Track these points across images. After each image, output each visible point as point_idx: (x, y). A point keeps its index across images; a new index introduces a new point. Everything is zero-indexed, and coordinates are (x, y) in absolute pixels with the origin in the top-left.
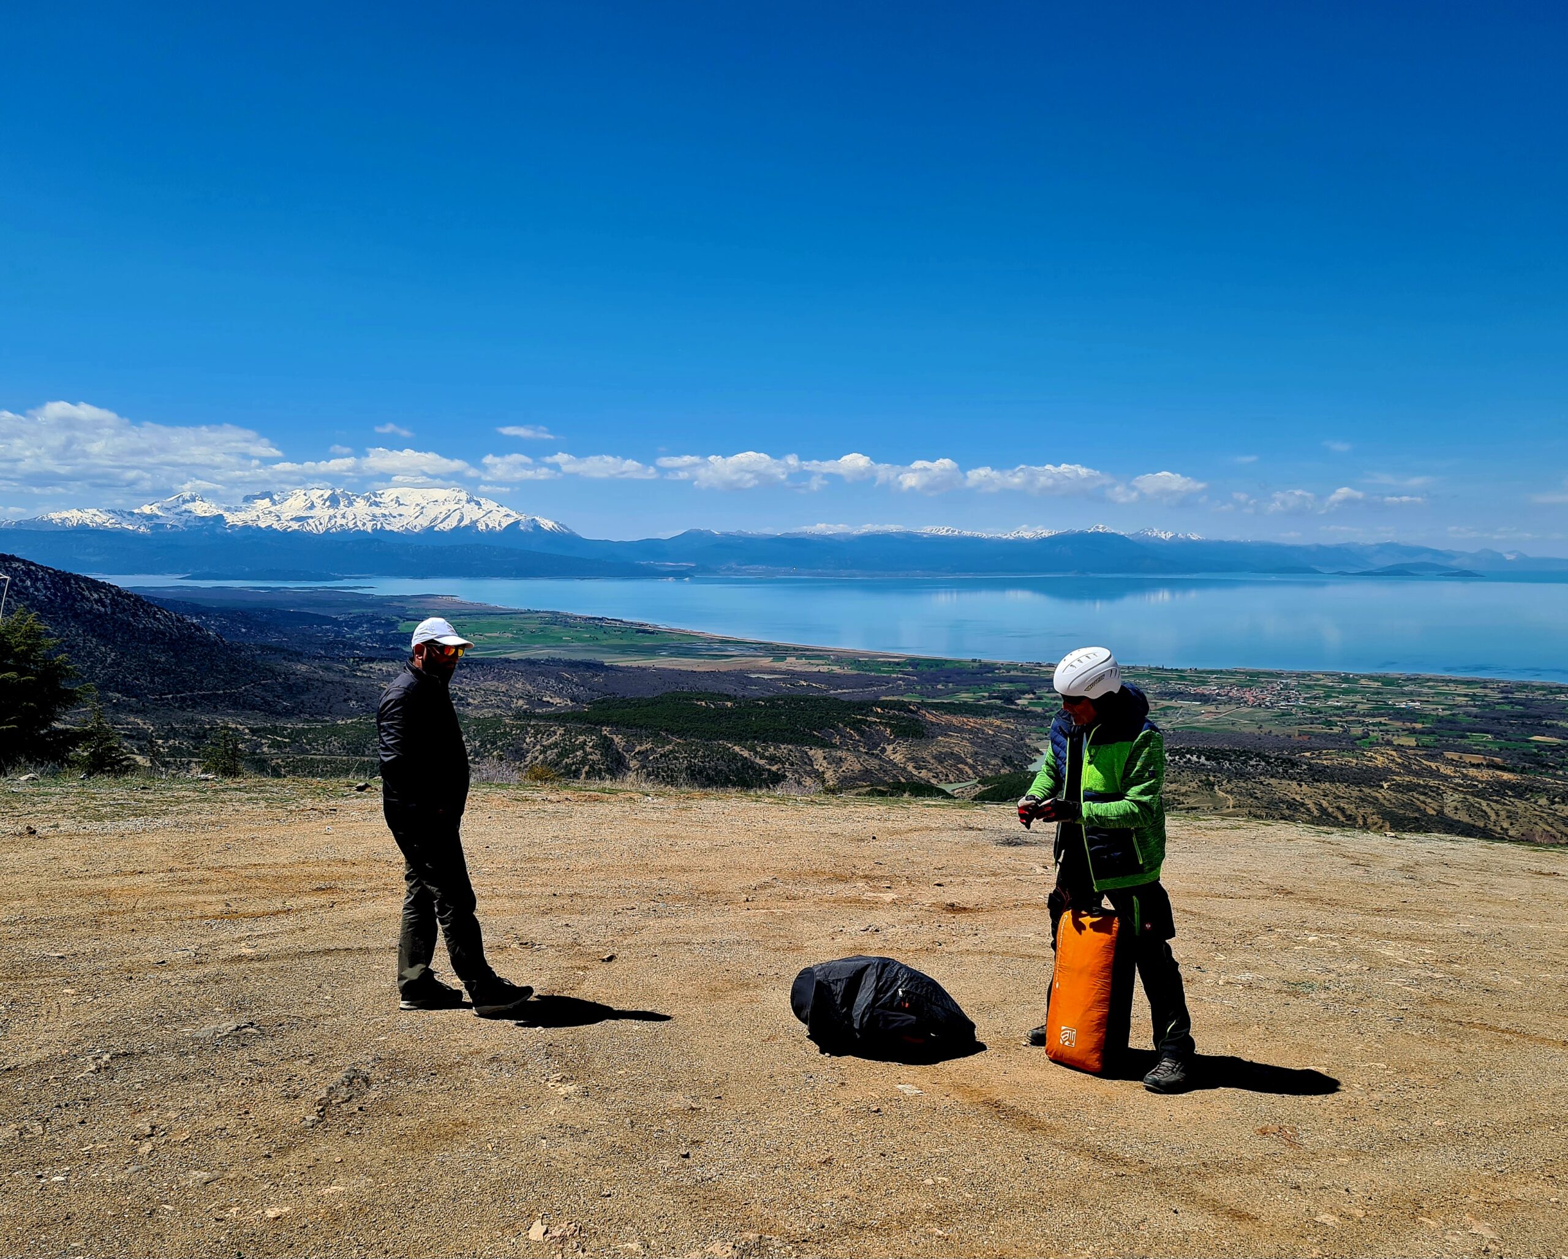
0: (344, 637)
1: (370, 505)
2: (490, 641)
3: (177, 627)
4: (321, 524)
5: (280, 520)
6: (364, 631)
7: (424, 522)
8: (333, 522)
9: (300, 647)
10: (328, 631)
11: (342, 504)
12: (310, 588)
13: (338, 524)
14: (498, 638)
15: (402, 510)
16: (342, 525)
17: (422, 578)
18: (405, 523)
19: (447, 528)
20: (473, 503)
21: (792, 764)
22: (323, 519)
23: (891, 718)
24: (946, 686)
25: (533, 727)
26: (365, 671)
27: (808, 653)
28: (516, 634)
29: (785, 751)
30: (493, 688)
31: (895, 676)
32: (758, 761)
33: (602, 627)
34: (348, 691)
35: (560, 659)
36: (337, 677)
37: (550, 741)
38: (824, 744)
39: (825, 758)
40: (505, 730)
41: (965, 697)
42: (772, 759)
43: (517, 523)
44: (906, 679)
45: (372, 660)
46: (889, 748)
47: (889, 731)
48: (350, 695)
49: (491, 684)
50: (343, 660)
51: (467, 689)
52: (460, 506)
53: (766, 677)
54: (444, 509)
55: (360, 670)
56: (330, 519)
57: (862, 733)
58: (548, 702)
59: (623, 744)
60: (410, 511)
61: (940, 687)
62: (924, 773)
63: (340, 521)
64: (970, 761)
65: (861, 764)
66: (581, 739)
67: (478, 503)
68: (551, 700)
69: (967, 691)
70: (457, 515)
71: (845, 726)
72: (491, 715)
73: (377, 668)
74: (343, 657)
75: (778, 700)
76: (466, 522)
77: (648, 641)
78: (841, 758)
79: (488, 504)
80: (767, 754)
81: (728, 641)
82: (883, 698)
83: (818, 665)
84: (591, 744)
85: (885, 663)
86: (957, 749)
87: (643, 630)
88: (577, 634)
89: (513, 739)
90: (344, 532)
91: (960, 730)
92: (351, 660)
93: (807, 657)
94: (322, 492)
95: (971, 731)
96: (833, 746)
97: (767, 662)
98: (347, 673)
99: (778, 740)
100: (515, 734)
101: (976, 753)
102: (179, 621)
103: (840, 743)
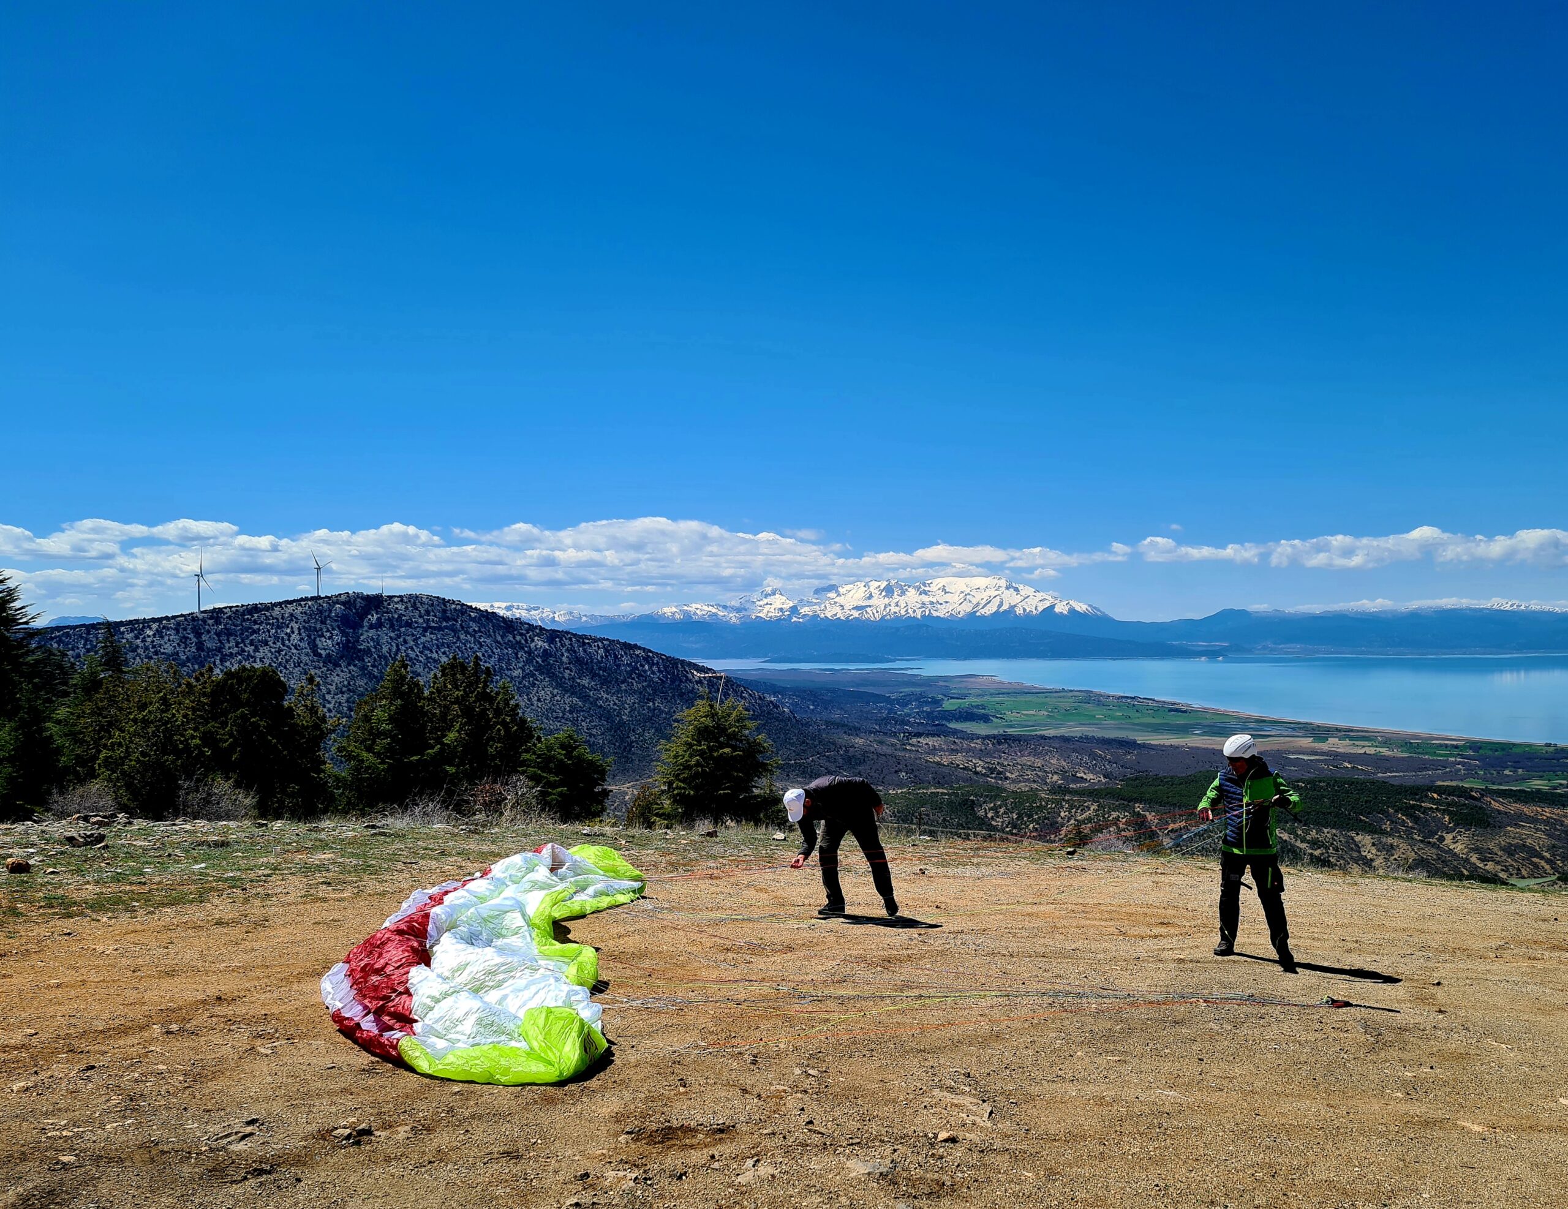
0: (896, 713)
1: (920, 594)
2: (1027, 718)
3: (759, 704)
4: (877, 612)
5: (843, 609)
6: (913, 709)
7: (967, 608)
8: (888, 610)
9: (858, 723)
10: (882, 708)
11: (896, 593)
12: (867, 669)
13: (892, 612)
14: (1034, 715)
15: (948, 597)
16: (895, 613)
17: (965, 659)
18: (950, 610)
19: (988, 613)
20: (1012, 590)
21: (1336, 849)
22: (879, 607)
23: (1449, 804)
24: (1514, 772)
25: (1067, 801)
26: (913, 745)
27: (1352, 734)
28: (1052, 712)
29: (1328, 835)
30: (1029, 763)
31: (1453, 759)
32: (1298, 844)
33: (1134, 705)
34: (899, 763)
35: (1093, 737)
36: (889, 751)
37: (1084, 816)
38: (1371, 830)
39: (1374, 845)
40: (1041, 804)
41: (1538, 784)
42: (1315, 844)
43: (1053, 607)
44: (1466, 763)
45: (919, 735)
46: (1449, 837)
47: (1447, 818)
48: (901, 767)
49: (1027, 760)
50: (894, 734)
51: (1005, 763)
52: (1000, 593)
53: (1306, 758)
54: (985, 596)
55: (910, 744)
56: (885, 607)
57: (1416, 820)
58: (1082, 778)
59: (1156, 821)
60: (954, 599)
61: (1507, 772)
62: (1490, 866)
63: (894, 609)
64: (1547, 855)
65: (1416, 853)
66: (1115, 814)
67: (1016, 590)
68: (1085, 777)
69: (1541, 778)
70: (997, 601)
71: (1396, 811)
72: (1027, 789)
73: (924, 742)
74: (895, 732)
75: (1320, 782)
76: (1005, 607)
77: (1181, 720)
78: (1392, 845)
79: (1026, 590)
80: (1308, 837)
81: (1264, 721)
82: (1440, 783)
83: (1364, 747)
84: (1124, 820)
85: (1441, 745)
86: (1529, 841)
87: (1175, 709)
88: (1110, 712)
89: (1049, 813)
90: (898, 618)
91: (1533, 820)
92: (902, 735)
93: (1351, 738)
94: (879, 583)
95: (1546, 822)
96: (1383, 832)
97: (1306, 742)
98: (898, 746)
99: (1320, 824)
100: (1051, 808)
101: (1554, 846)
102: (760, 698)
103: (1391, 829)
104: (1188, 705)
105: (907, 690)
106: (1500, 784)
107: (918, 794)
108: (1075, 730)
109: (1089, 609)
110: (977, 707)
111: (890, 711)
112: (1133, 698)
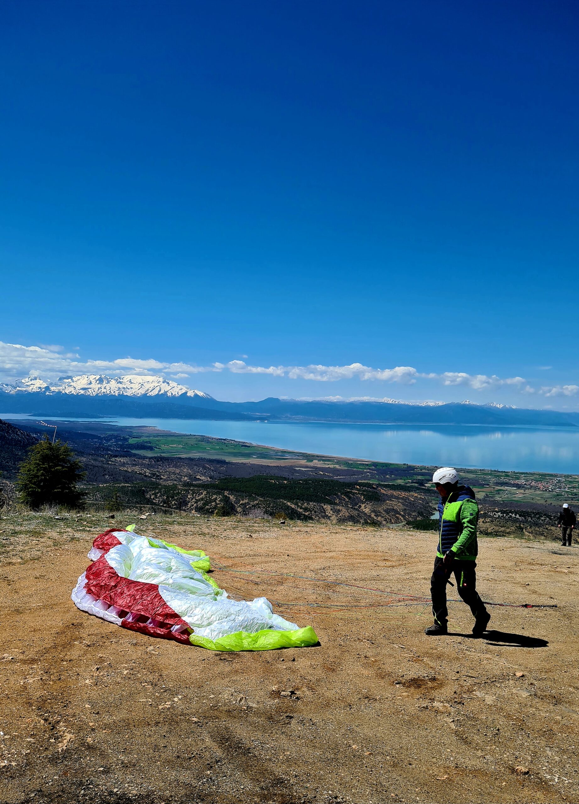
0: (103, 445)
1: (118, 383)
2: (173, 449)
3: (27, 438)
4: (94, 391)
5: (75, 389)
6: (113, 443)
7: (142, 391)
8: (100, 390)
9: (83, 449)
10: (96, 442)
11: (104, 382)
12: (88, 422)
13: (102, 392)
14: (176, 447)
15: (132, 385)
16: (104, 392)
17: (141, 418)
18: (133, 392)
19: (153, 394)
20: (166, 383)
21: (315, 512)
22: (95, 389)
23: (364, 491)
24: (391, 476)
25: (192, 490)
26: (113, 462)
27: (324, 458)
28: (184, 446)
29: (312, 505)
30: (173, 471)
31: (366, 470)
32: (299, 510)
33: (225, 443)
34: (105, 471)
35: (205, 458)
36: (100, 465)
37: (200, 497)
38: (331, 503)
39: (331, 510)
40: (178, 492)
41: (400, 482)
42: (306, 509)
43: (186, 393)
44: (371, 472)
45: (116, 456)
46: (363, 506)
47: (362, 497)
48: (106, 472)
49: (172, 469)
50: (103, 456)
51: (161, 471)
52: (159, 384)
53: (303, 469)
54: (152, 386)
55: (111, 461)
56: (99, 389)
57: (350, 498)
58: (199, 478)
59: (234, 500)
60: (136, 386)
61: (388, 476)
62: (379, 519)
63: (103, 390)
64: (402, 513)
65: (349, 513)
66: (215, 496)
67: (168, 383)
68: (200, 478)
69: (401, 479)
70: (158, 389)
71: (342, 494)
72: (171, 484)
73: (119, 460)
74: (103, 455)
75: (309, 481)
76: (162, 392)
77: (247, 451)
78: (339, 510)
79: (173, 384)
80: (303, 507)
81: (285, 452)
82: (360, 481)
83: (328, 464)
84: (219, 499)
85: (361, 464)
86: (395, 507)
87: (244, 445)
88: (213, 446)
89: (182, 496)
90: (105, 395)
91: (397, 498)
92: (107, 456)
93: (323, 460)
94: (95, 376)
95: (402, 499)
96: (335, 504)
97: (303, 462)
98: (105, 462)
99: (309, 500)
100: (183, 494)
101: (405, 509)
102: (28, 435)
103: (339, 502)
104: (251, 444)
105: (109, 433)
106: (385, 482)
107: (115, 486)
108: (196, 455)
109: (204, 395)
110: (147, 442)
111: (100, 443)
112: (224, 439)
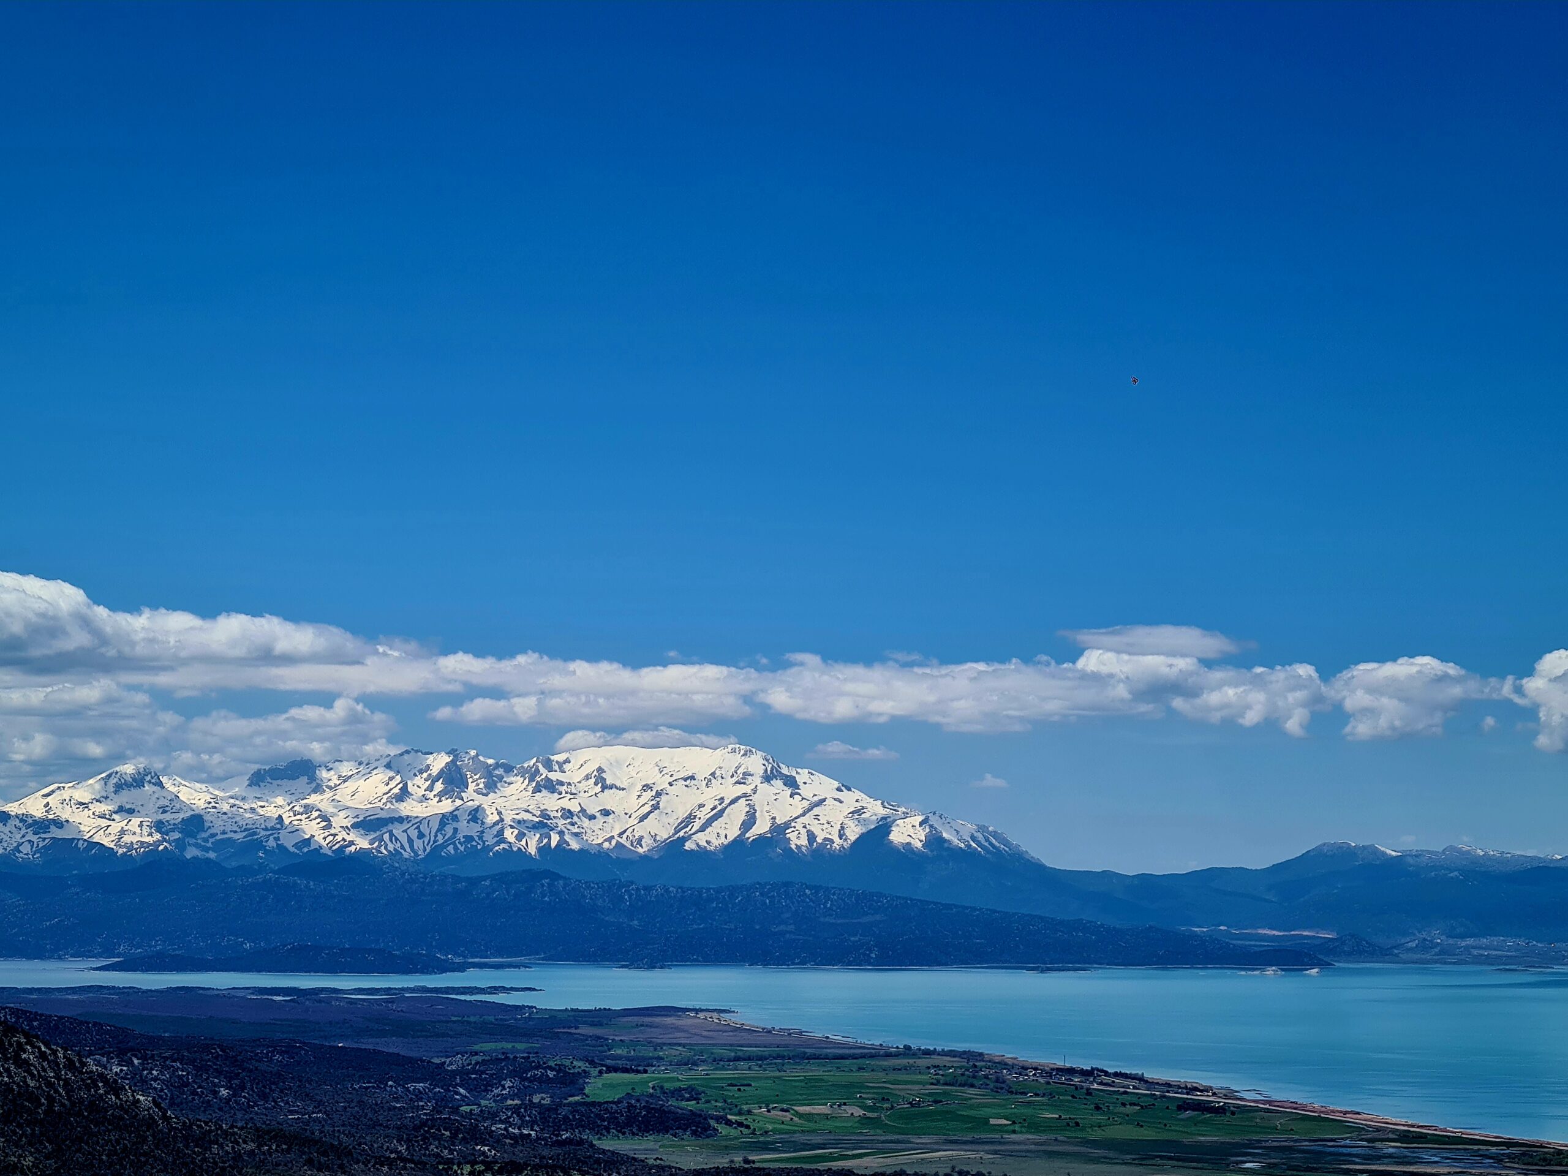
0: (455, 1110)
1: (537, 790)
2: (812, 1125)
3: (66, 1081)
4: (421, 835)
5: (329, 826)
6: (505, 1098)
7: (660, 829)
8: (449, 831)
9: (350, 1135)
10: (419, 1095)
11: (472, 787)
12: (388, 991)
13: (460, 836)
14: (827, 1117)
15: (609, 800)
16: (468, 838)
17: (651, 966)
18: (616, 833)
19: (716, 842)
20: (778, 783)
22: (428, 821)
28: (874, 1109)
33: (1089, 1092)
43: (884, 827)
45: (513, 1169)
52: (748, 789)
54: (709, 797)
56: (443, 824)
60: (628, 804)
63: (466, 827)
70: (739, 812)
74: (448, 1162)
76: (761, 827)
79: (816, 784)
81: (1421, 1138)
88: (1028, 1111)
90: (475, 853)
92: (468, 1169)
94: (428, 759)
102: (73, 1066)
104: (1230, 1094)
105: (488, 1047)
109: (979, 836)
110: (677, 1093)
111: (442, 1103)
112: (1085, 1073)
